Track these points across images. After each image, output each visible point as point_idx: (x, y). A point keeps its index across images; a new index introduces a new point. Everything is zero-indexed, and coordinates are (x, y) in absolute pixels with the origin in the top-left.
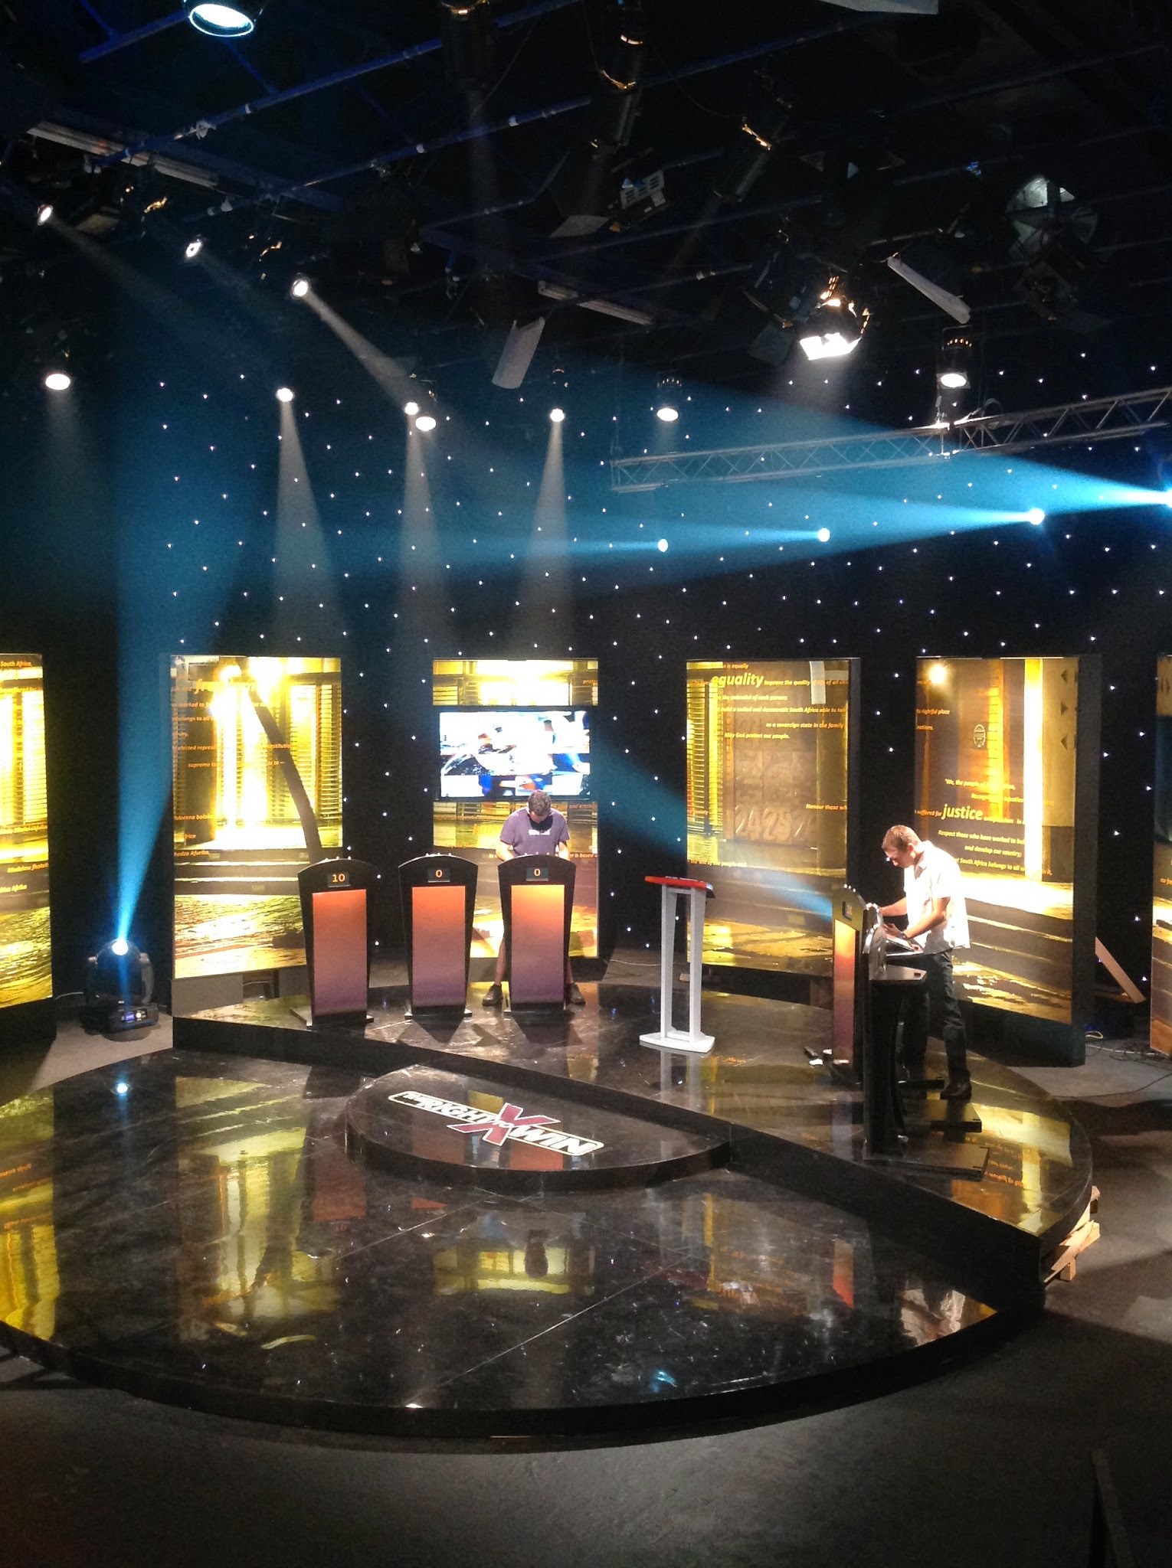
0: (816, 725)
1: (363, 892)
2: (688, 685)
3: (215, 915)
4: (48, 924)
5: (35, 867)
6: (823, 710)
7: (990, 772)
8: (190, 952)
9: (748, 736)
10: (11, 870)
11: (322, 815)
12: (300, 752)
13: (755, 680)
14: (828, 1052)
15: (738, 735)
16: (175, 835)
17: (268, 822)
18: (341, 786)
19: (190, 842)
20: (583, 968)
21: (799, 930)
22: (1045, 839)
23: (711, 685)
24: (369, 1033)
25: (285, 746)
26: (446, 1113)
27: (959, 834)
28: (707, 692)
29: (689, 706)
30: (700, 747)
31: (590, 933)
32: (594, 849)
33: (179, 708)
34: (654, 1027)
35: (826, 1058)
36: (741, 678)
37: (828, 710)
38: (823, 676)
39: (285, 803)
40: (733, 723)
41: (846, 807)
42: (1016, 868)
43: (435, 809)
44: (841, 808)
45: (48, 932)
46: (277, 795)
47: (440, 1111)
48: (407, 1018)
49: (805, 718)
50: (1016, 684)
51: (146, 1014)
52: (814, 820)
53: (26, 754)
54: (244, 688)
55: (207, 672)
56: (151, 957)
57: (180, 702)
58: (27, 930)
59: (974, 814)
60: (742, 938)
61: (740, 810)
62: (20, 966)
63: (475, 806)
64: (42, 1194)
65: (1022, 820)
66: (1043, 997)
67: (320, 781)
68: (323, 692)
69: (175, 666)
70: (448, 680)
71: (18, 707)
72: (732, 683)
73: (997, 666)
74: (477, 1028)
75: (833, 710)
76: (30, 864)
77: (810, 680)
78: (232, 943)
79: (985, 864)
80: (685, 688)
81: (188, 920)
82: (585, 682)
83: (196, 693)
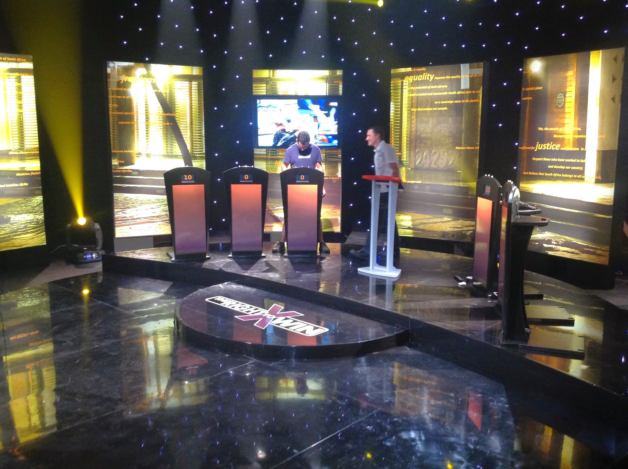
0: (463, 101)
1: (202, 186)
2: (392, 82)
3: (137, 205)
4: (42, 205)
5: (32, 173)
6: (467, 92)
7: (566, 121)
8: (123, 224)
9: (424, 109)
10: (18, 174)
11: (194, 154)
12: (181, 119)
13: (429, 77)
14: (470, 278)
15: (419, 109)
16: (113, 161)
17: (164, 156)
18: (204, 138)
19: (121, 165)
20: (331, 237)
21: (450, 217)
22: (598, 159)
23: (404, 81)
24: (206, 264)
25: (172, 115)
26: (237, 309)
27: (545, 159)
28: (402, 86)
29: (392, 94)
30: (397, 117)
31: (337, 219)
32: (339, 175)
33: (113, 91)
34: (366, 263)
35: (468, 281)
36: (421, 76)
37: (470, 92)
38: (468, 72)
39: (173, 146)
40: (415, 103)
41: (478, 148)
42: (579, 176)
43: (255, 152)
44: (476, 148)
45: (42, 210)
46: (169, 142)
47: (233, 307)
48: (229, 258)
49: (457, 97)
50: (585, 68)
51: (98, 255)
52: (460, 155)
53: (25, 111)
54: (148, 81)
55: (127, 71)
56: (101, 225)
57: (112, 87)
58: (30, 208)
59: (555, 147)
60: (418, 222)
61: (418, 152)
62: (26, 227)
63: (276, 150)
64: (47, 348)
65: (585, 148)
66: (591, 250)
67: (192, 135)
68: (193, 86)
69: (109, 67)
70: (262, 80)
71: (19, 84)
72: (416, 79)
73: (573, 58)
74: (267, 264)
75: (474, 92)
76: (30, 172)
77: (460, 75)
78: (146, 220)
79: (560, 175)
80: (390, 84)
81: (121, 207)
82: (335, 82)
83: (122, 82)
